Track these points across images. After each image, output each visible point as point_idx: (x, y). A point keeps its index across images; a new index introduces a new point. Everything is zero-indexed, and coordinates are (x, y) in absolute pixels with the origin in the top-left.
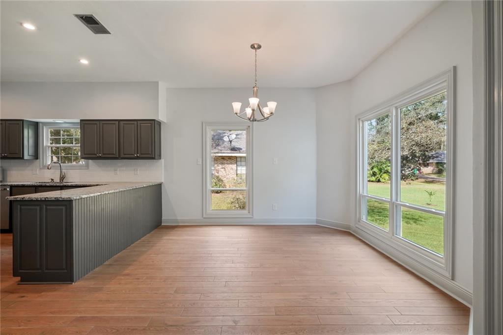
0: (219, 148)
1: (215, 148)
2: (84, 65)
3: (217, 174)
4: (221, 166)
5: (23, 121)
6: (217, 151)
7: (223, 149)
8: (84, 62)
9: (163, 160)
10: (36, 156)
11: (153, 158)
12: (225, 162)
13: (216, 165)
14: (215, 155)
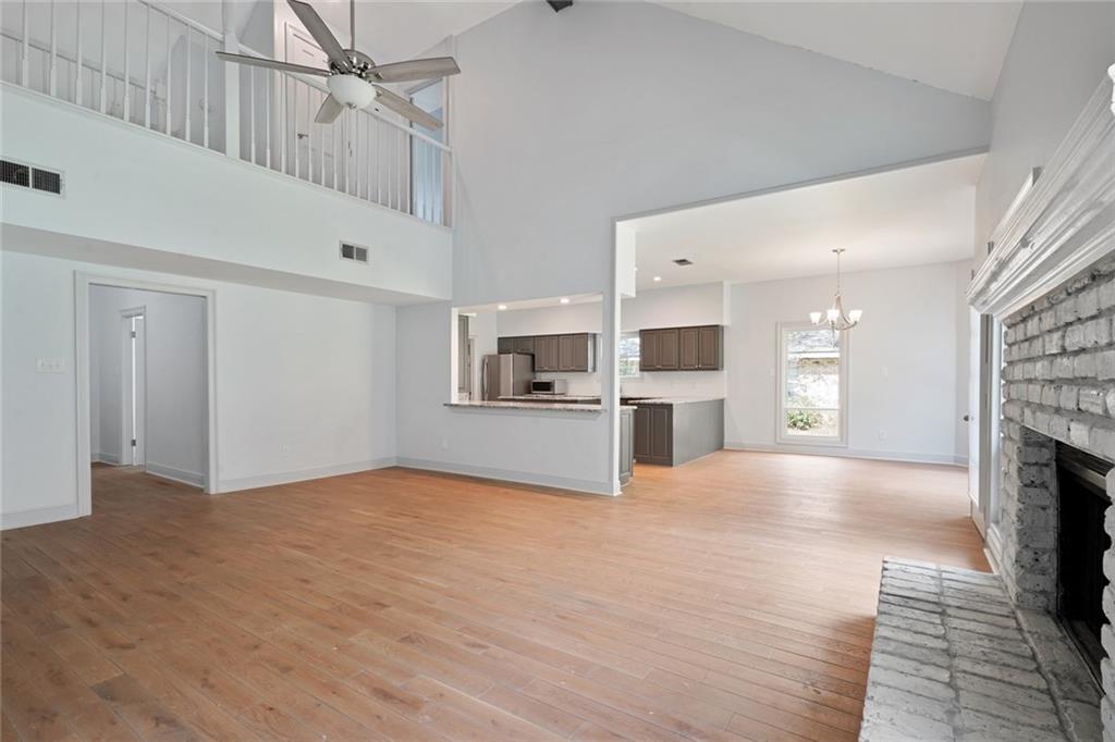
0: (809, 342)
1: (800, 343)
2: (658, 282)
3: (802, 394)
4: (811, 378)
5: (587, 334)
6: (803, 348)
7: (817, 344)
8: (657, 279)
9: (725, 372)
10: (594, 369)
11: (717, 369)
12: (821, 369)
13: (801, 376)
14: (798, 356)
